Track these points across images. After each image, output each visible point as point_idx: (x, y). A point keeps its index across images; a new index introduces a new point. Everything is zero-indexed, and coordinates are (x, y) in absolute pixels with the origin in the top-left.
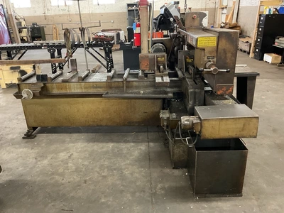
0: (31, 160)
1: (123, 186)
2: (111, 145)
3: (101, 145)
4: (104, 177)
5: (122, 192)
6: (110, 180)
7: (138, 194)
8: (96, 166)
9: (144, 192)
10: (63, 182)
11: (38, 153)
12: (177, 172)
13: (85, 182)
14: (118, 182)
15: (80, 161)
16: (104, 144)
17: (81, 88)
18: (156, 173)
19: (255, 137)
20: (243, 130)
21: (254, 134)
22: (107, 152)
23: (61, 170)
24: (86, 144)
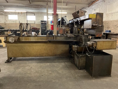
0: (12, 70)
1: (61, 76)
2: (48, 64)
3: (44, 64)
4: (50, 74)
5: (61, 78)
6: (54, 75)
7: (68, 78)
8: (45, 70)
9: (71, 77)
10: (31, 76)
11: (15, 67)
12: (81, 71)
13: (42, 75)
14: (58, 75)
15: (37, 69)
16: (45, 64)
17: (35, 39)
18: (73, 71)
19: (116, 49)
20: (111, 46)
21: (115, 48)
22: (48, 66)
23: (29, 72)
24: (37, 64)
